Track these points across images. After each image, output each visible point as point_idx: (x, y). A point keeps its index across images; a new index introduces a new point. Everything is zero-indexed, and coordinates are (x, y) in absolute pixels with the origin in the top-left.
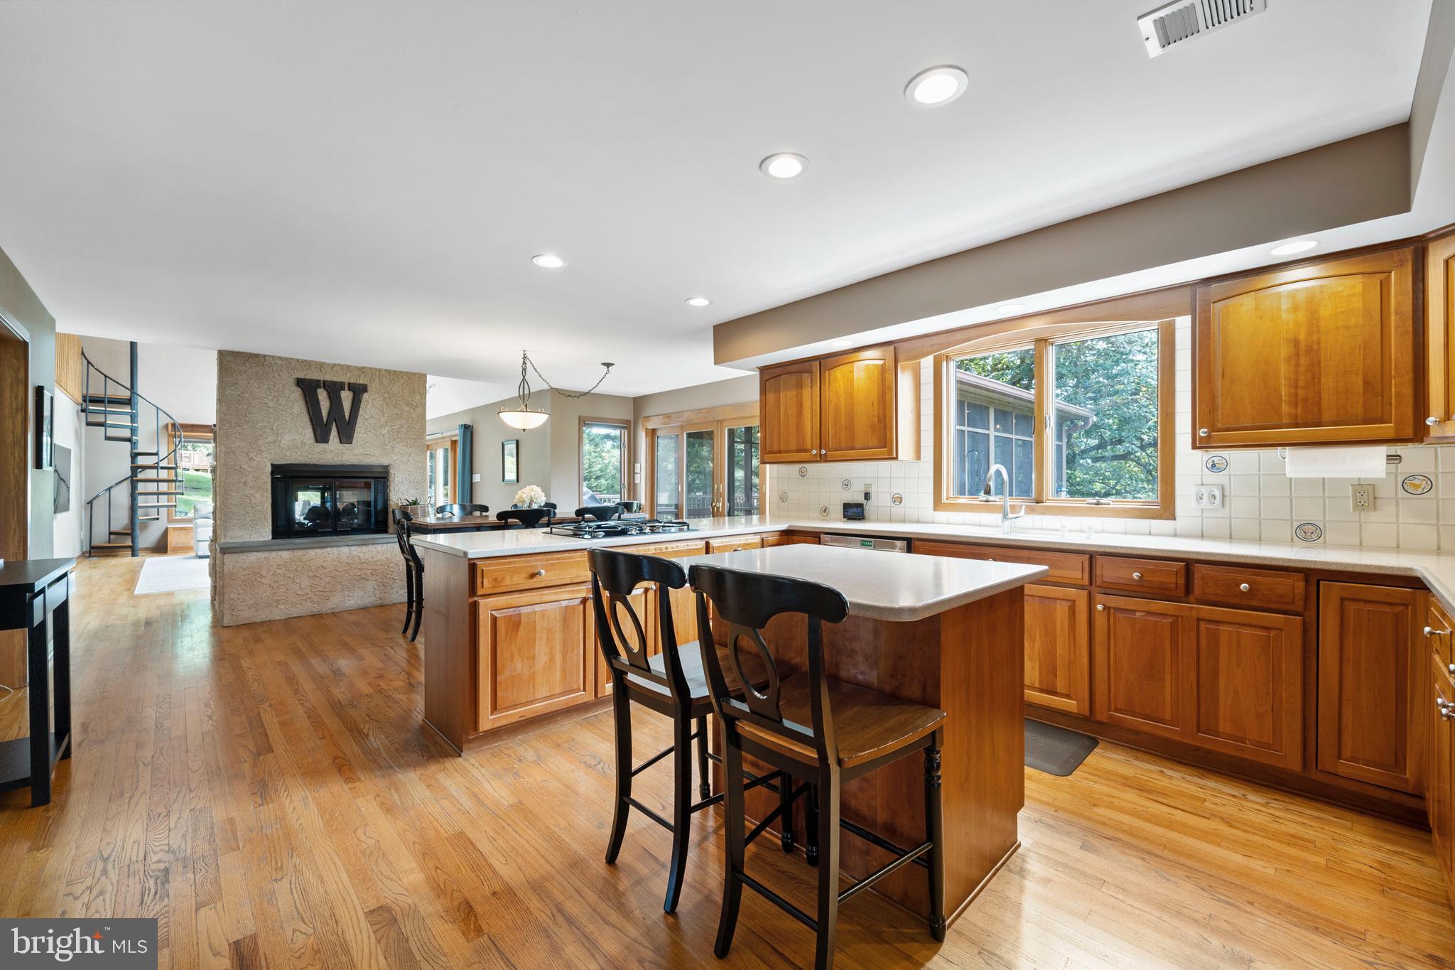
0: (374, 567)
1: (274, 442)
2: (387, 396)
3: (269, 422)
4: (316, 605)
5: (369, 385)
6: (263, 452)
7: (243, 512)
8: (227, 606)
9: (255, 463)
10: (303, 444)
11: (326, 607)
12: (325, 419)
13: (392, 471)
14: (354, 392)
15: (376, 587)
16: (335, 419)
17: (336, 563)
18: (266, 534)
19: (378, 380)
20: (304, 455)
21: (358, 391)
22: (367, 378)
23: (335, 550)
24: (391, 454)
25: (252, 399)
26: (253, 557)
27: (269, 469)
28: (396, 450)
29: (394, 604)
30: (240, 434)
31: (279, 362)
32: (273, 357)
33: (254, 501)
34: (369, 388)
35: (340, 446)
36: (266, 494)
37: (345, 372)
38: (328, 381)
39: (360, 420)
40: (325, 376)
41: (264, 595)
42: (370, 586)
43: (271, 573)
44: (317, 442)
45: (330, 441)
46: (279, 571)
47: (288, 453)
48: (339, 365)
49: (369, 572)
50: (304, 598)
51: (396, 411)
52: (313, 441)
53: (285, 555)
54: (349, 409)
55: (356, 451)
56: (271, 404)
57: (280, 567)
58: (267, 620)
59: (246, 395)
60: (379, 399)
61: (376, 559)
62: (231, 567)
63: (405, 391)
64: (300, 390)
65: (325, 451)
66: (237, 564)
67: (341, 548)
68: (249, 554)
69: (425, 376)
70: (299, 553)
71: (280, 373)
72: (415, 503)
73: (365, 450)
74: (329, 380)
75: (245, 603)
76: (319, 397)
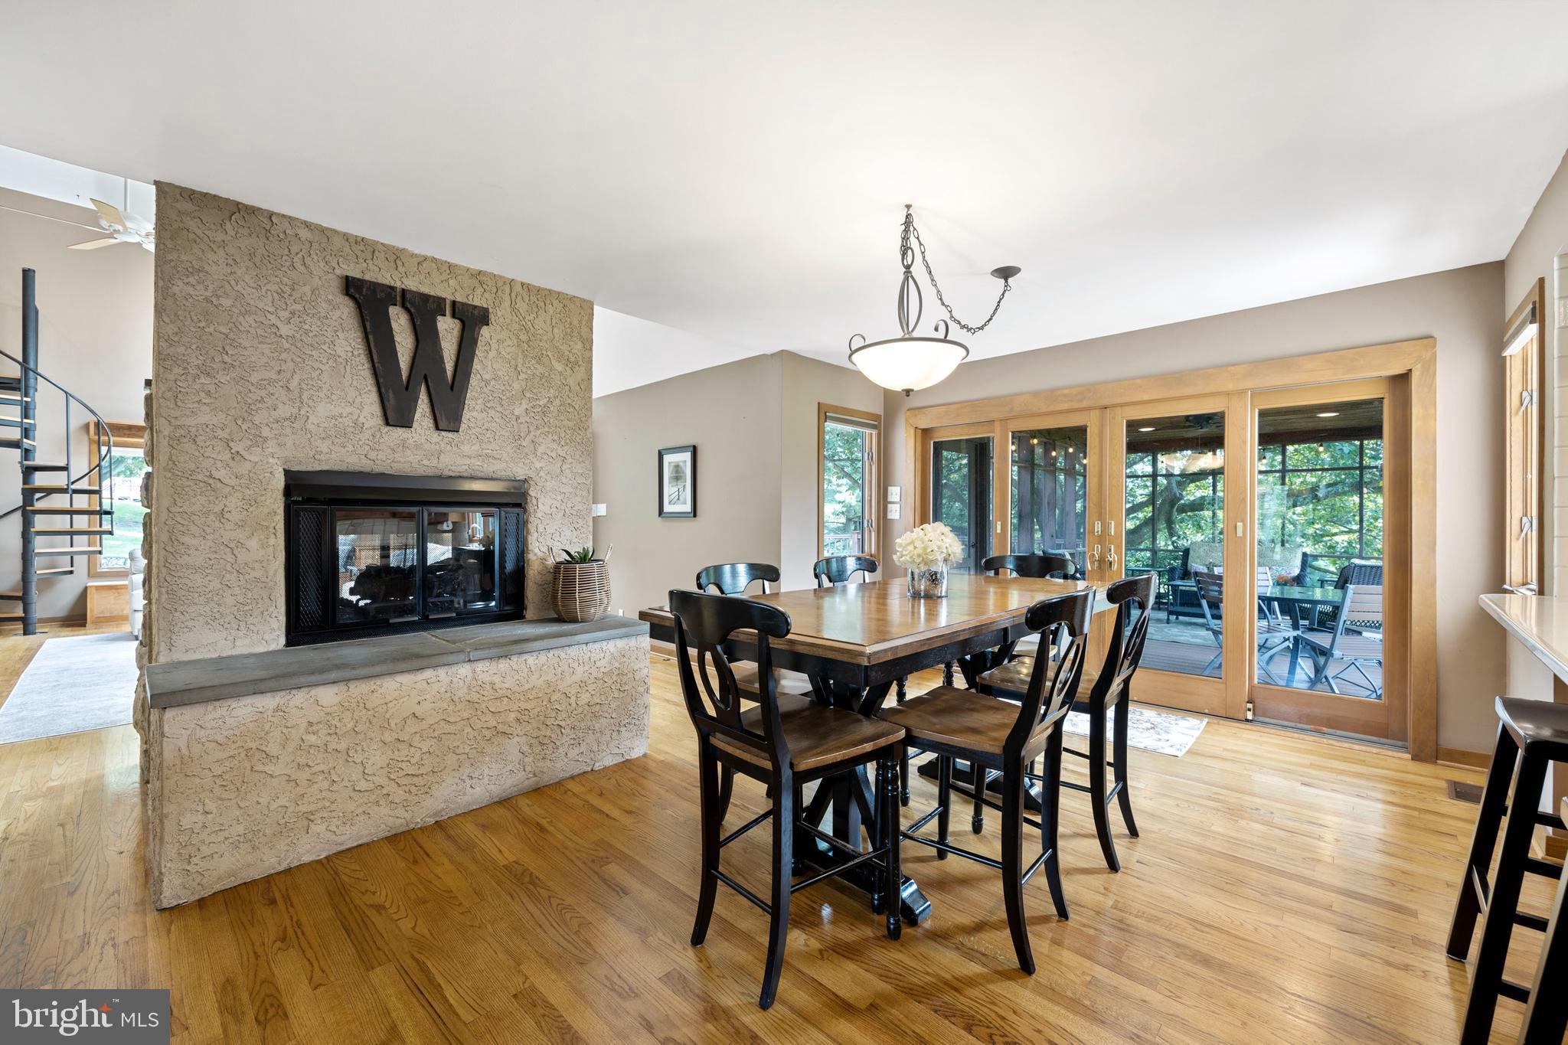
0: (523, 706)
1: (292, 419)
2: (524, 337)
3: (279, 372)
4: (400, 812)
5: (491, 310)
6: (265, 440)
7: (216, 584)
8: (170, 851)
9: (248, 466)
10: (359, 427)
11: (423, 813)
12: (405, 374)
13: (531, 493)
14: (462, 321)
15: (525, 749)
16: (426, 378)
17: (445, 705)
18: (271, 634)
19: (507, 303)
20: (360, 451)
21: (472, 319)
22: (486, 295)
23: (442, 673)
24: (531, 457)
25: (241, 313)
26: (243, 710)
27: (280, 482)
28: (541, 450)
29: (559, 783)
30: (208, 394)
31: (304, 234)
32: (291, 219)
33: (243, 556)
34: (492, 317)
35: (435, 436)
36: (272, 541)
37: (445, 276)
38: (411, 291)
39: (474, 381)
40: (405, 280)
41: (274, 806)
42: (513, 747)
43: (291, 746)
44: (387, 424)
45: (415, 425)
46: (312, 739)
47: (324, 446)
48: (434, 260)
49: (513, 716)
50: (373, 798)
51: (540, 369)
52: (378, 420)
53: (328, 696)
54: (454, 358)
55: (466, 449)
56: (285, 330)
57: (315, 728)
58: (281, 868)
59: (226, 302)
60: (510, 343)
61: (527, 687)
62: (182, 743)
63: (556, 330)
64: (351, 304)
65: (404, 445)
66: (200, 733)
67: (454, 669)
68: (234, 703)
69: (590, 305)
70: (359, 689)
71: (308, 260)
72: (584, 558)
73: (484, 446)
74: (414, 289)
75: (221, 837)
76: (394, 325)
